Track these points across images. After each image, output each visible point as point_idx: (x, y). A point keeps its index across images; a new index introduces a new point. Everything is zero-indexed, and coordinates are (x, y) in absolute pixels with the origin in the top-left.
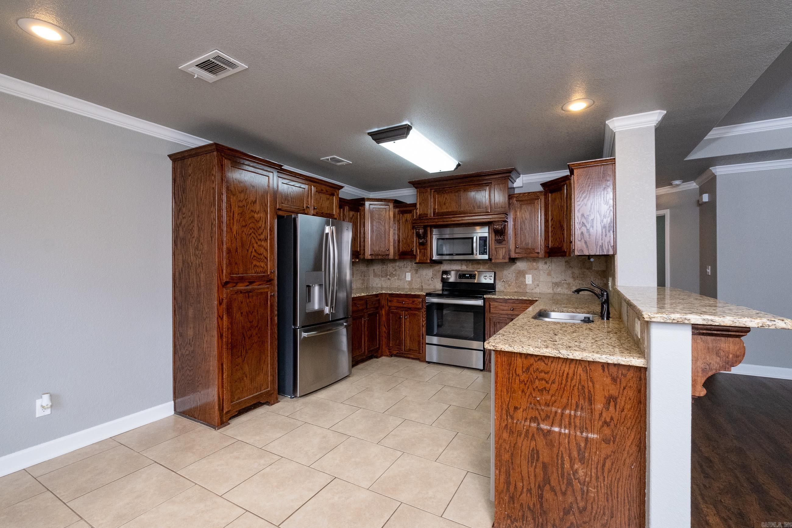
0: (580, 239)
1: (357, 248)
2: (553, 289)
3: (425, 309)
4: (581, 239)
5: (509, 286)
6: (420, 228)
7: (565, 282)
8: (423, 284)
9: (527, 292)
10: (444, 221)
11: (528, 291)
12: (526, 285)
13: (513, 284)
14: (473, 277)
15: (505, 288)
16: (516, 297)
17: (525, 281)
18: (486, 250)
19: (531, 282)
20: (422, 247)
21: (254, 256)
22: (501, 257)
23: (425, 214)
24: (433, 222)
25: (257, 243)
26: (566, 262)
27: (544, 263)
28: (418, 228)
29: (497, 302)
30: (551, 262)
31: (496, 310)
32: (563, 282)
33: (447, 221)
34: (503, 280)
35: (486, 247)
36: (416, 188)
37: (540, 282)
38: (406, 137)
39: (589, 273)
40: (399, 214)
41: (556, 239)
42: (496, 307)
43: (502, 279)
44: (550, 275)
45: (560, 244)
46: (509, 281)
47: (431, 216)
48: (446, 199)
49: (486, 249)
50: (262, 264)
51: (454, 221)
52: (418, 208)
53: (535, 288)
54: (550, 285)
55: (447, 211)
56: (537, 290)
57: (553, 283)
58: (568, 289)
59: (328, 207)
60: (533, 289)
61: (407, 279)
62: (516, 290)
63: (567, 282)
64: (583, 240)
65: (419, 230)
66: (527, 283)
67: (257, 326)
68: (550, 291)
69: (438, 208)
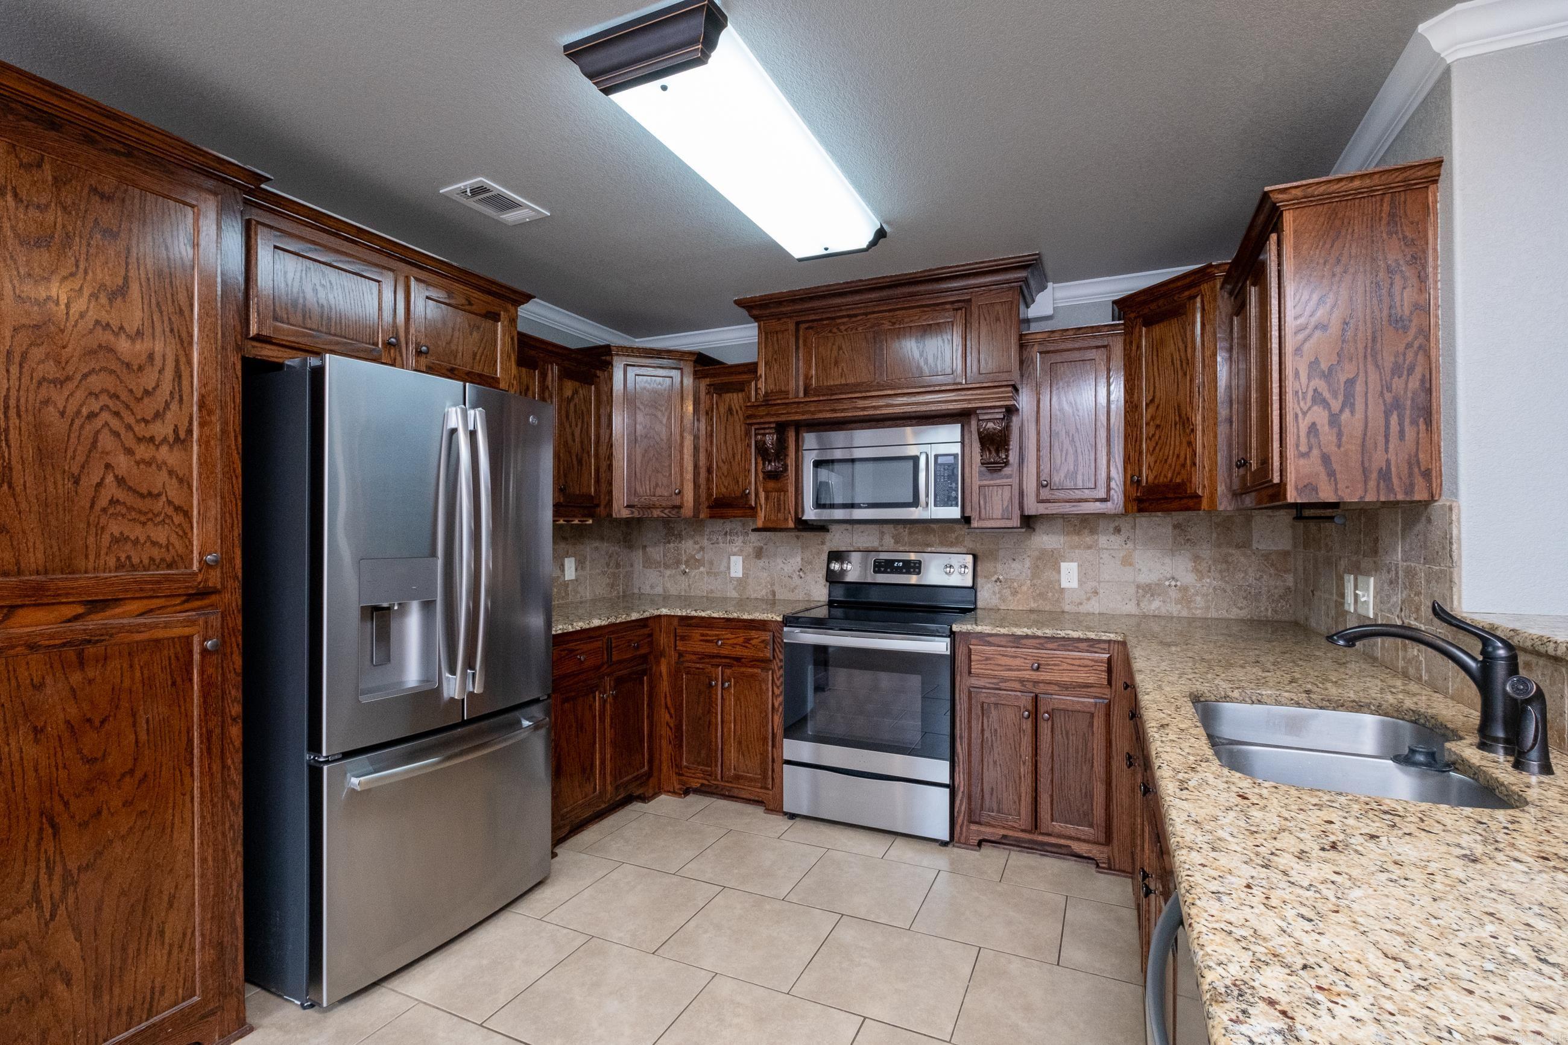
0: (1303, 448)
1: (589, 486)
2: (1138, 604)
3: (781, 661)
4: (1311, 448)
5: (1015, 593)
6: (767, 431)
7: (1173, 583)
9: (1063, 612)
10: (834, 411)
11: (1067, 608)
12: (1062, 591)
13: (1025, 588)
14: (915, 568)
15: (1003, 599)
16: (1047, 631)
17: (1059, 581)
18: (953, 494)
19: (1075, 584)
20: (771, 485)
21: (113, 502)
22: (998, 513)
23: (781, 391)
24: (803, 413)
25: (129, 452)
26: (1175, 527)
27: (1111, 530)
28: (762, 431)
29: (990, 644)
30: (1134, 527)
31: (988, 667)
32: (1167, 583)
33: (843, 410)
34: (996, 577)
35: (954, 485)
36: (756, 318)
37: (1102, 584)
38: (701, 60)
39: (1242, 559)
40: (708, 393)
41: (1166, 461)
42: (987, 659)
43: (995, 573)
44: (1131, 564)
45: (1179, 473)
46: (1013, 581)
47: (797, 397)
48: (840, 348)
49: (956, 490)
50: (161, 535)
51: (864, 409)
52: (761, 376)
53: (1089, 599)
54: (1132, 590)
55: (843, 382)
56: (1094, 606)
57: (1138, 587)
58: (1181, 603)
59: (475, 355)
60: (1081, 604)
61: (733, 575)
62: (1033, 605)
63: (1179, 583)
64: (1315, 452)
65: (764, 435)
66: (1064, 584)
67: (132, 772)
68: (1131, 608)
69: (817, 374)
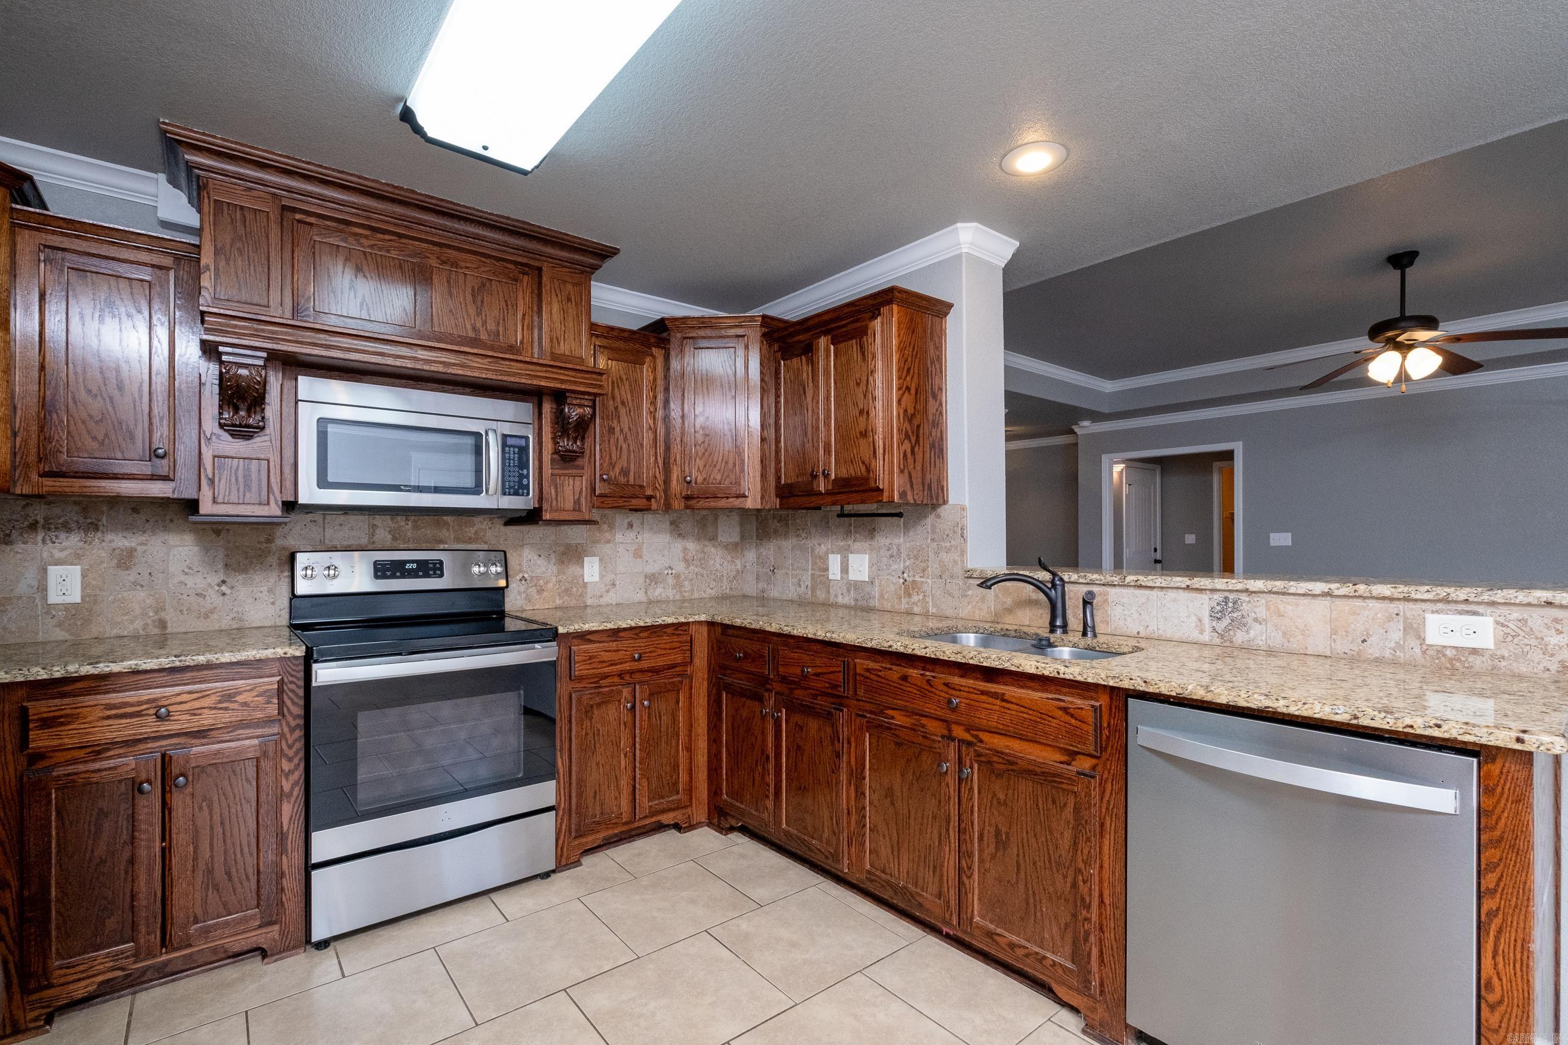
2: (646, 592)
3: (295, 717)
5: (540, 591)
7: (670, 572)
8: (169, 615)
9: (586, 607)
11: (589, 602)
12: (585, 585)
13: (550, 585)
14: (435, 569)
15: (529, 599)
16: (648, 620)
17: (583, 575)
18: (525, 482)
19: (596, 578)
22: (569, 505)
26: (672, 523)
27: (626, 525)
30: (642, 523)
32: (666, 572)
34: (521, 575)
35: (525, 472)
37: (618, 577)
39: (713, 550)
42: (591, 658)
43: (521, 571)
44: (641, 557)
46: (538, 578)
49: (527, 476)
53: (608, 591)
54: (641, 580)
56: (611, 598)
57: (646, 577)
58: (675, 588)
60: (601, 596)
62: (558, 602)
63: (674, 572)
66: (587, 579)
68: (640, 596)
